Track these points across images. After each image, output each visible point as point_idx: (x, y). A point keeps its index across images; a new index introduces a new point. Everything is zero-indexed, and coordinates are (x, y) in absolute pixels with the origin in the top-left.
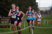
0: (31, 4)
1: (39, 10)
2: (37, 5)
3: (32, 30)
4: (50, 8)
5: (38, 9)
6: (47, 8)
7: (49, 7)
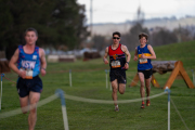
0: (57, 11)
1: (89, 34)
2: (83, 17)
3: (64, 109)
4: (129, 27)
5: (85, 29)
6: (120, 24)
7: (128, 22)
